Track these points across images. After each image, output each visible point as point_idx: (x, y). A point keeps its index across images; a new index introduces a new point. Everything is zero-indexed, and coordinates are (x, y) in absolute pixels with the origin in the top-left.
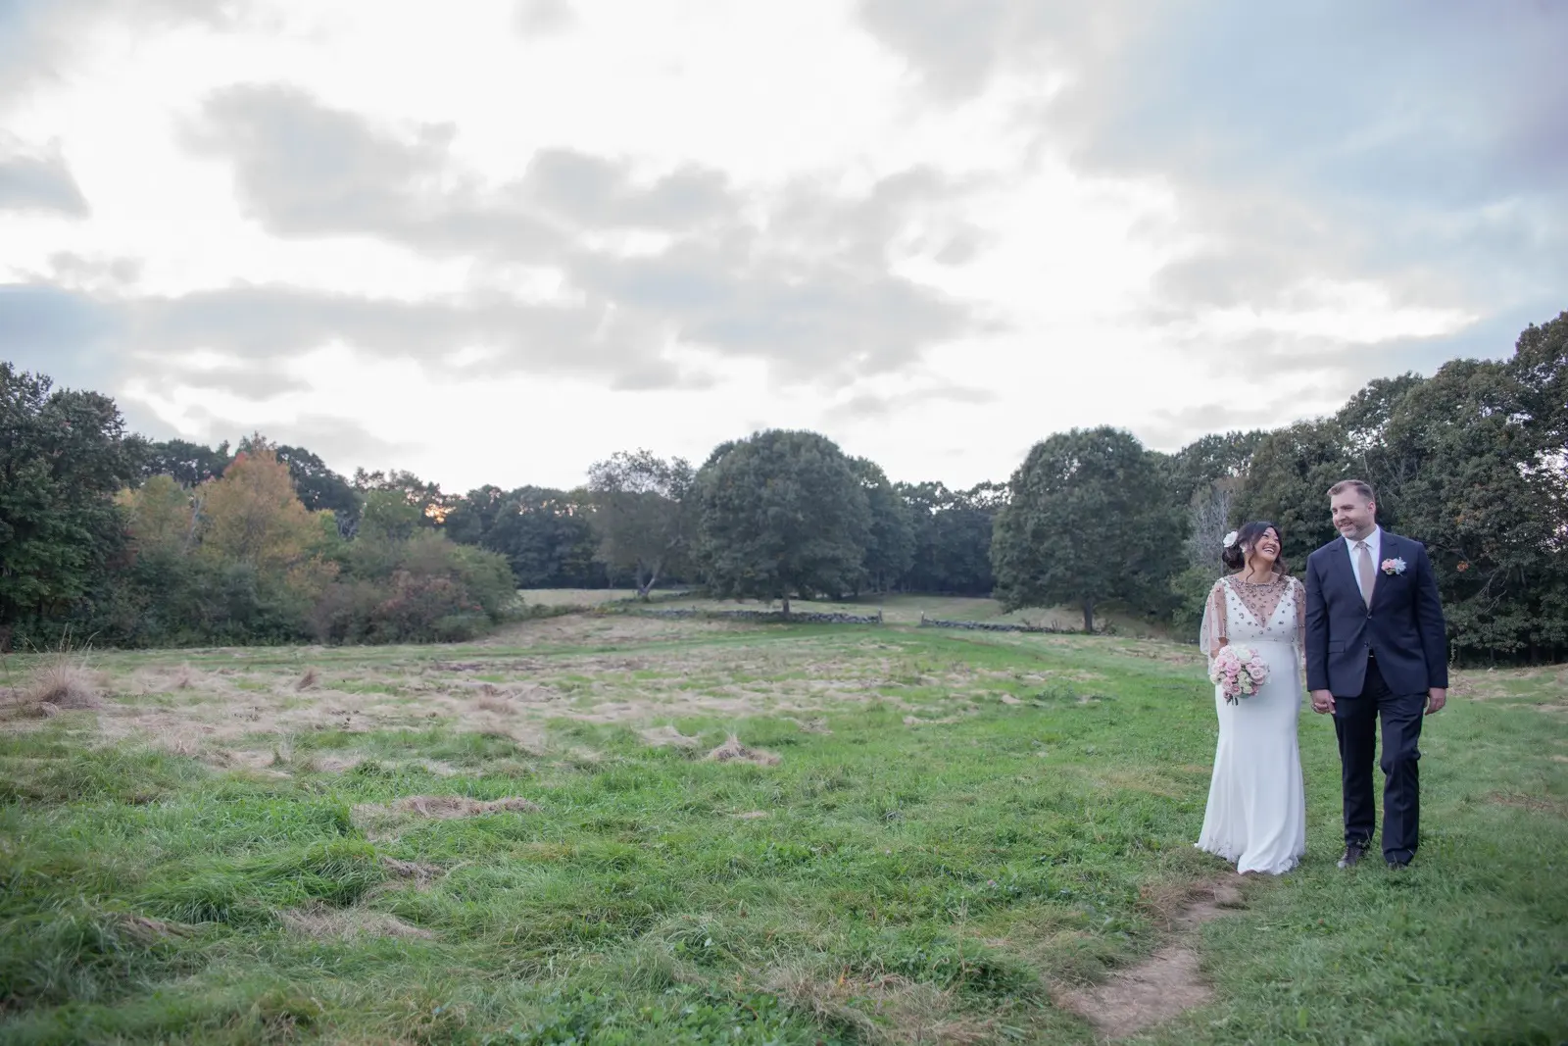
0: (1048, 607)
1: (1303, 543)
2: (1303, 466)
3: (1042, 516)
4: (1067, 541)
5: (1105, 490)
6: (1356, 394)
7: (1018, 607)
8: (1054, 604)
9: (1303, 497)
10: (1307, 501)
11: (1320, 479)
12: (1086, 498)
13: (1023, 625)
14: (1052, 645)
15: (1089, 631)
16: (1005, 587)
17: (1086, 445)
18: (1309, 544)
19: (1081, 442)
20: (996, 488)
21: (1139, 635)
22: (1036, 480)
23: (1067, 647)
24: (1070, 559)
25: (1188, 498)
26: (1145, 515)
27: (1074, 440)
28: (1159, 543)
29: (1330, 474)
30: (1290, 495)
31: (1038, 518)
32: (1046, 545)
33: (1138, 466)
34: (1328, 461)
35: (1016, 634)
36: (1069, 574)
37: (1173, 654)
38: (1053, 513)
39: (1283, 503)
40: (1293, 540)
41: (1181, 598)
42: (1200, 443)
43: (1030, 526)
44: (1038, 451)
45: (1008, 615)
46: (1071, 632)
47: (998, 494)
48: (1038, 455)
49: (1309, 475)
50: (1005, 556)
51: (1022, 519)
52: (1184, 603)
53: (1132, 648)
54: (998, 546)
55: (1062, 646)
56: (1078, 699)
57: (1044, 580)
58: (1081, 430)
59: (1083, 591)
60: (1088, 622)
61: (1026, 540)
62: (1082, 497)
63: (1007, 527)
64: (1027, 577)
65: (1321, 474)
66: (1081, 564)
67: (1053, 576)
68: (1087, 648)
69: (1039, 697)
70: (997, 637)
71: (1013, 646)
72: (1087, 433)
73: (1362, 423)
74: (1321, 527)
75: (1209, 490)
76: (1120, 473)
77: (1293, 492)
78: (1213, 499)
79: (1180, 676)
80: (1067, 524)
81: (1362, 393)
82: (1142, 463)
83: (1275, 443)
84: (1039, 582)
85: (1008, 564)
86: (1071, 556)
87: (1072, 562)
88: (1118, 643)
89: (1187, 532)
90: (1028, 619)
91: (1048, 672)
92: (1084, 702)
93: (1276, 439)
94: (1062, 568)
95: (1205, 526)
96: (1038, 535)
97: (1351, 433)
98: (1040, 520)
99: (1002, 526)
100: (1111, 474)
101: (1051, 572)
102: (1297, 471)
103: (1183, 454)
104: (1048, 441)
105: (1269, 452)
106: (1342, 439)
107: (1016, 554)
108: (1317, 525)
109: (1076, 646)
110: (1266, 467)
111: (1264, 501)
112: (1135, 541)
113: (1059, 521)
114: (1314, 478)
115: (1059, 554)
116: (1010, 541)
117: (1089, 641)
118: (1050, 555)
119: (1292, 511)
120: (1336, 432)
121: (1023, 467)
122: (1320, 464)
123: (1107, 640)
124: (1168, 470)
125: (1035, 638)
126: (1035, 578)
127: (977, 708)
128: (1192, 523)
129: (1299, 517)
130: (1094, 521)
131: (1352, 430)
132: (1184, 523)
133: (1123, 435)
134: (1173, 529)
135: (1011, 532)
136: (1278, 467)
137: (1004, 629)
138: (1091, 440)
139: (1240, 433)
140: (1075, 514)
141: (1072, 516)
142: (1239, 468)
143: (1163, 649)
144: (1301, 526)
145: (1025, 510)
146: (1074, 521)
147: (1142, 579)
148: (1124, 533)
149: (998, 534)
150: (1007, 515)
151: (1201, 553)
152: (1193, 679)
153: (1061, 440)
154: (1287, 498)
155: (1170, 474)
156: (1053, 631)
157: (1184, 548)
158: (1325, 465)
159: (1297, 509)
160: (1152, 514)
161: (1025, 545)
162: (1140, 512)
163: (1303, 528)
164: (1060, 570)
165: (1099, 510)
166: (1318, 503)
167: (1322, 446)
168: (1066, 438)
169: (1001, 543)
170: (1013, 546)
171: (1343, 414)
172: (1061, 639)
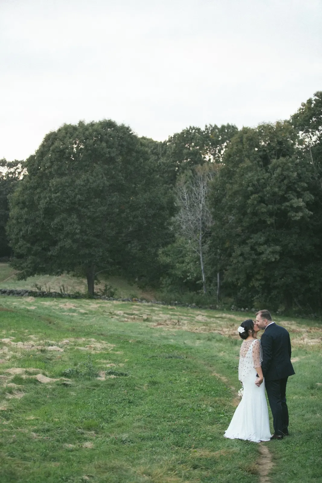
0: (58, 274)
1: (265, 222)
2: (265, 160)
3: (53, 196)
4: (74, 218)
5: (106, 174)
6: (305, 102)
7: (32, 274)
8: (62, 273)
9: (265, 185)
10: (268, 188)
11: (279, 170)
12: (91, 181)
13: (34, 289)
14: (62, 310)
15: (91, 295)
16: (20, 256)
17: (91, 135)
18: (269, 223)
19: (87, 133)
20: (11, 165)
21: (133, 299)
22: (48, 164)
23: (74, 311)
24: (77, 234)
25: (173, 179)
26: (139, 196)
27: (81, 130)
28: (150, 220)
29: (286, 167)
30: (256, 183)
31: (49, 197)
32: (56, 221)
33: (134, 154)
34: (284, 156)
35: (30, 299)
36: (75, 246)
37: (163, 316)
38: (63, 193)
39: (250, 189)
40: (257, 219)
41: (167, 266)
42: (183, 133)
43: (42, 204)
44: (51, 138)
45: (23, 281)
46: (77, 296)
47: (12, 170)
48: (50, 143)
49: (270, 166)
50: (21, 230)
51: (36, 198)
52: (170, 271)
53: (128, 312)
54: (14, 221)
55: (70, 310)
56: (97, 375)
57: (53, 251)
58: (87, 122)
59: (86, 261)
60: (91, 286)
61: (39, 217)
62: (88, 180)
63: (23, 204)
64: (40, 248)
65: (279, 166)
66: (85, 237)
67: (61, 248)
68: (91, 312)
69: (65, 375)
70: (15, 302)
71: (28, 311)
72: (92, 125)
73: (309, 125)
74: (278, 209)
75: (190, 173)
76: (119, 159)
77: (258, 180)
78: (194, 180)
79: (172, 342)
80: (75, 203)
81: (310, 101)
82: (137, 152)
83: (244, 140)
84: (49, 253)
85: (23, 237)
86: (78, 231)
87: (78, 236)
88: (116, 306)
89: (173, 210)
90: (39, 284)
91: (65, 341)
92: (102, 378)
93: (245, 136)
94: (69, 241)
95: (187, 203)
96: (50, 212)
97: (301, 132)
98: (51, 199)
99: (18, 204)
100: (111, 160)
101: (60, 244)
102: (261, 163)
103: (169, 141)
104: (59, 130)
105: (240, 146)
106: (295, 137)
107: (30, 228)
108: (276, 207)
109: (82, 311)
110: (237, 159)
111: (236, 187)
112: (131, 219)
113: (67, 201)
114: (275, 168)
115: (67, 229)
116: (25, 217)
117: (93, 305)
118: (59, 229)
119: (256, 196)
120: (291, 132)
121: (38, 152)
122: (278, 158)
123: (108, 305)
124: (157, 154)
125: (47, 303)
126: (45, 250)
127: (19, 390)
128: (178, 203)
129: (262, 200)
130: (97, 200)
131: (302, 130)
132: (171, 201)
133: (123, 127)
134: (162, 208)
135: (26, 209)
136: (246, 159)
137: (20, 294)
138: (96, 131)
139: (216, 126)
140: (81, 194)
141: (79, 196)
142: (214, 155)
143: (153, 311)
144: (263, 208)
145: (38, 190)
146: (80, 200)
147: (134, 248)
148: (121, 211)
149: (14, 212)
150: (22, 193)
151: (184, 227)
152: (182, 345)
153: (70, 130)
154: (253, 185)
155: (159, 159)
156: (60, 296)
157: (170, 224)
158: (282, 159)
159: (260, 194)
160: (145, 196)
161: (38, 221)
162: (135, 193)
163: (264, 210)
164: (68, 243)
165: (102, 191)
166: (276, 190)
167: (280, 143)
168: (74, 128)
169: (17, 219)
170: (27, 222)
171: (295, 117)
172: (69, 304)
